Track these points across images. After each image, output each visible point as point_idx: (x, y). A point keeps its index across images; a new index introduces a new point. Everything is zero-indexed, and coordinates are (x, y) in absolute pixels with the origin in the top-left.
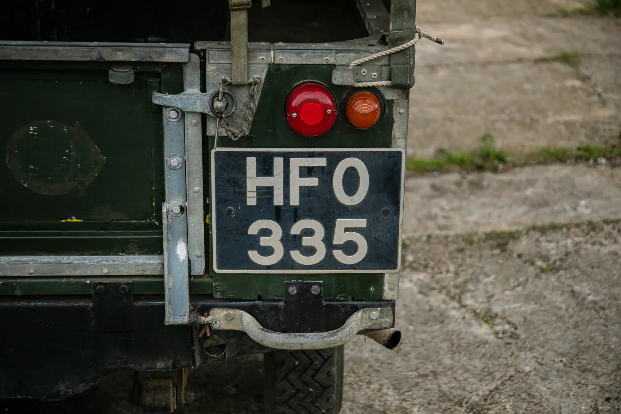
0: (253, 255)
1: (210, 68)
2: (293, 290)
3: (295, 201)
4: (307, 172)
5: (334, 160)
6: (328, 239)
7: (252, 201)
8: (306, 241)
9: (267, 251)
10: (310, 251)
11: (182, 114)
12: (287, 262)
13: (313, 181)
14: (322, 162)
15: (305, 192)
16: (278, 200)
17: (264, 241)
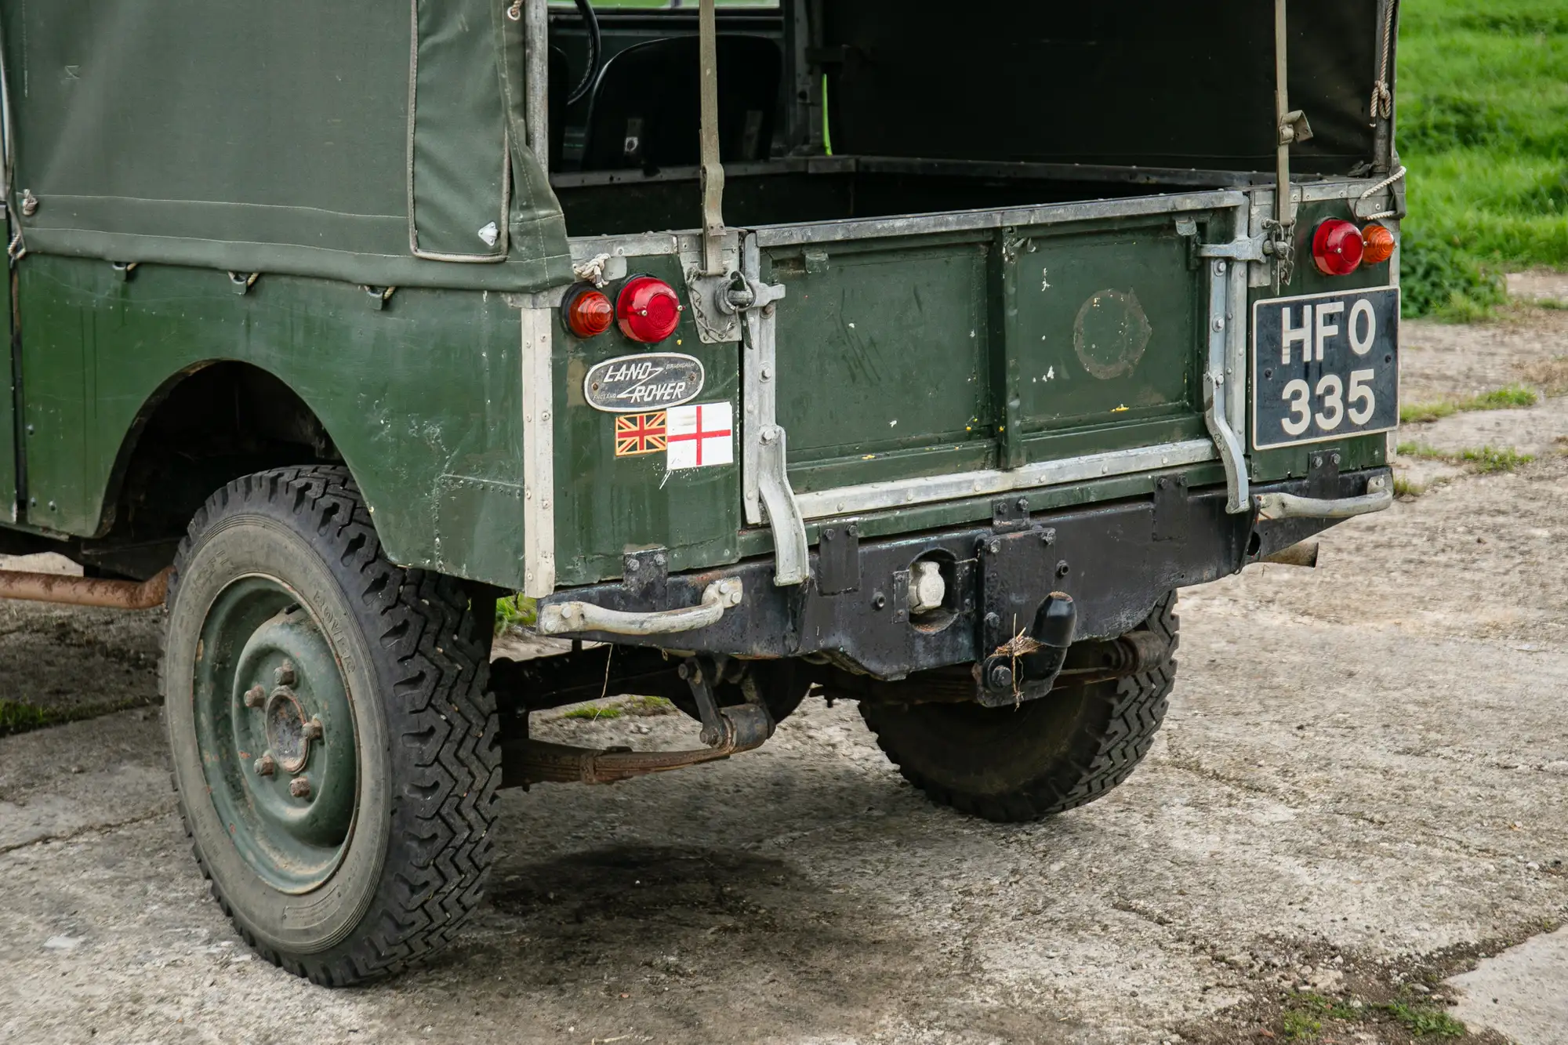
0: (1286, 423)
1: (1254, 211)
2: (1319, 461)
3: (1320, 356)
4: (1330, 319)
5: (1350, 302)
6: (1345, 397)
7: (1286, 359)
8: (1329, 401)
9: (1296, 418)
10: (1330, 413)
11: (1229, 261)
12: (1313, 430)
13: (1333, 330)
14: (1339, 307)
15: (1329, 342)
16: (1307, 357)
17: (1296, 406)
